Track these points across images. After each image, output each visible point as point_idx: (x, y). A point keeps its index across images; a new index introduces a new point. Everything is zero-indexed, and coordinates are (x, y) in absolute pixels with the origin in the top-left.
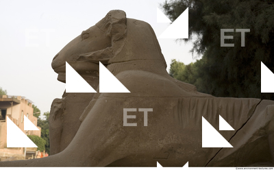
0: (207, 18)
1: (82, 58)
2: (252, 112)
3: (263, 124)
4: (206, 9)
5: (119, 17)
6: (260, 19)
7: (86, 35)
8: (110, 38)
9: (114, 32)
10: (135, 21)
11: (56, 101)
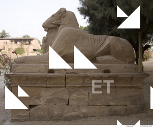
0: (91, 12)
1: (52, 23)
2: (105, 40)
3: (108, 43)
4: (90, 9)
5: (64, 10)
6: (107, 12)
7: (53, 16)
8: (61, 17)
9: (62, 15)
10: (69, 11)
11: (44, 37)
